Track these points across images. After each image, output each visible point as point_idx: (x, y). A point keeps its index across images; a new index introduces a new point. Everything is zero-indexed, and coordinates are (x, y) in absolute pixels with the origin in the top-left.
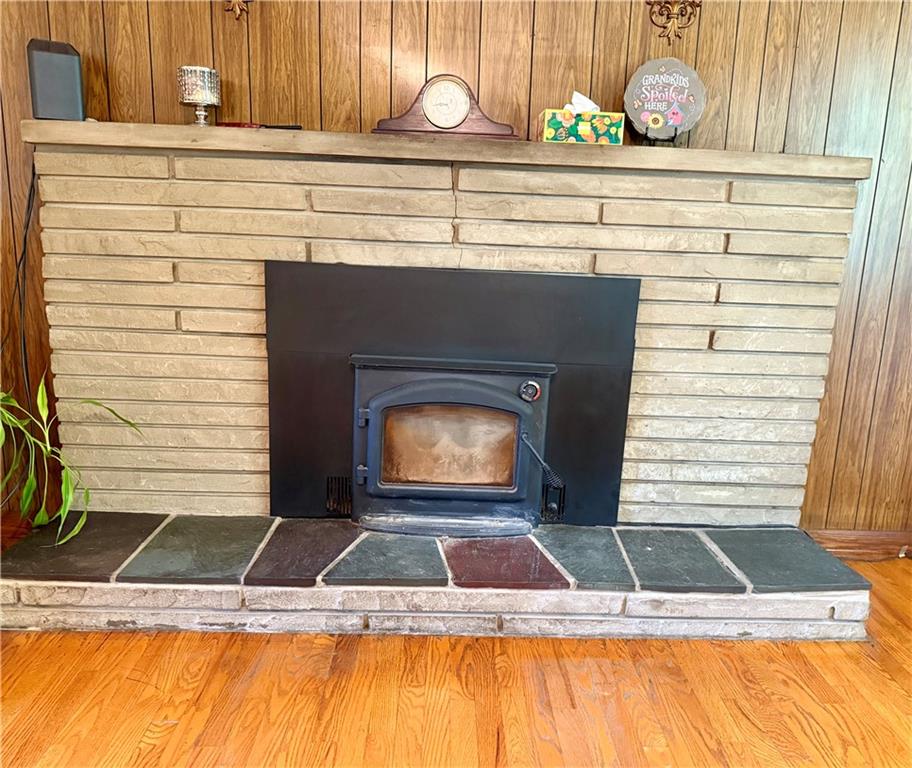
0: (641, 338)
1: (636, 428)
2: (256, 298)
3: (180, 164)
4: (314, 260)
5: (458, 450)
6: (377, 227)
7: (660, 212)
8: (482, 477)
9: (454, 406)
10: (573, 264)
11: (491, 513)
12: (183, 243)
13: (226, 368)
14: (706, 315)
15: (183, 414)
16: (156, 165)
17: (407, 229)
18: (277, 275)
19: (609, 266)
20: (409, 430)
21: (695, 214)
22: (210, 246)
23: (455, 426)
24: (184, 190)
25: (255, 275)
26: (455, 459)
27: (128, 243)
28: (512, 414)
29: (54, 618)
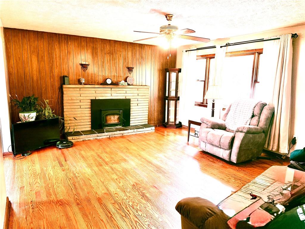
0: (131, 105)
1: (131, 115)
2: (90, 104)
3: (81, 89)
4: (96, 99)
5: (114, 119)
6: (103, 95)
7: (131, 92)
8: (116, 122)
9: (114, 114)
10: (124, 98)
11: (117, 126)
12: (81, 98)
13: (86, 112)
14: (137, 102)
15: (80, 118)
16: (78, 89)
17: (106, 95)
18: (92, 100)
19: (127, 98)
20: (108, 117)
21: (135, 92)
22: (84, 98)
23: (113, 116)
24: (81, 92)
25: (90, 101)
26: (113, 120)
27: (74, 98)
28: (119, 114)
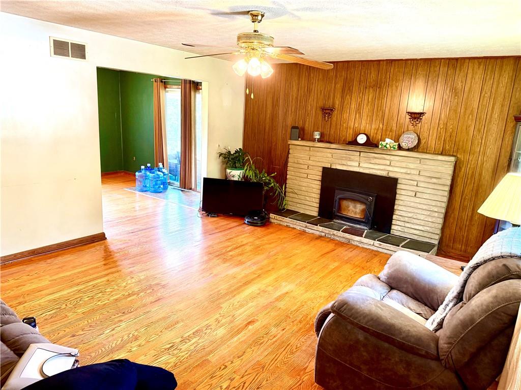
0: (398, 191)
1: (397, 212)
2: (320, 174)
3: (311, 148)
4: (332, 167)
5: (353, 209)
6: (344, 162)
7: (404, 165)
8: (358, 216)
9: (354, 200)
10: (384, 174)
11: (360, 225)
12: (310, 162)
13: (313, 186)
14: (415, 189)
15: (306, 194)
16: (308, 148)
17: (349, 163)
18: (324, 168)
19: (392, 175)
20: (345, 203)
21: (412, 166)
22: (314, 163)
23: (353, 204)
24: (311, 153)
25: (321, 169)
26: (353, 211)
27: (301, 161)
28: (365, 204)
29: (279, 222)
